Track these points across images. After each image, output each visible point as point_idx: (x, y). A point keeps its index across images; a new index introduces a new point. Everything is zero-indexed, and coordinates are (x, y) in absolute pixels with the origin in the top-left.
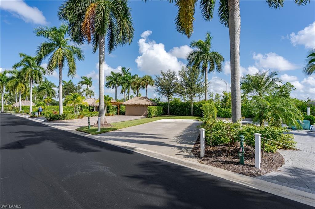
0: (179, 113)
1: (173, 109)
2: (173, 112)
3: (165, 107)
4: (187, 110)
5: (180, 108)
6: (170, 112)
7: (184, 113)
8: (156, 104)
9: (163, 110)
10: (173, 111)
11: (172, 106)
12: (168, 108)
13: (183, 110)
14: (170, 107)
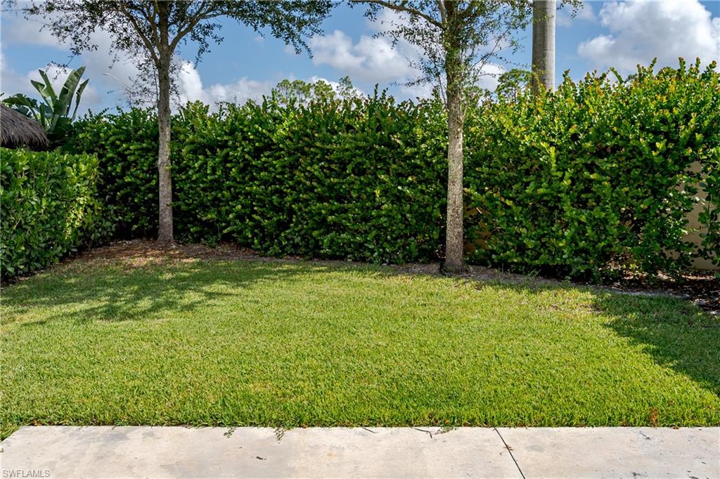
0: (282, 226)
1: (216, 185)
2: (211, 216)
3: (123, 157)
4: (385, 192)
5: (293, 166)
6: (176, 212)
7: (340, 228)
8: (40, 135)
9: (106, 187)
10: (216, 202)
11: (198, 150)
12: (154, 170)
13: (321, 199)
14: (176, 158)
